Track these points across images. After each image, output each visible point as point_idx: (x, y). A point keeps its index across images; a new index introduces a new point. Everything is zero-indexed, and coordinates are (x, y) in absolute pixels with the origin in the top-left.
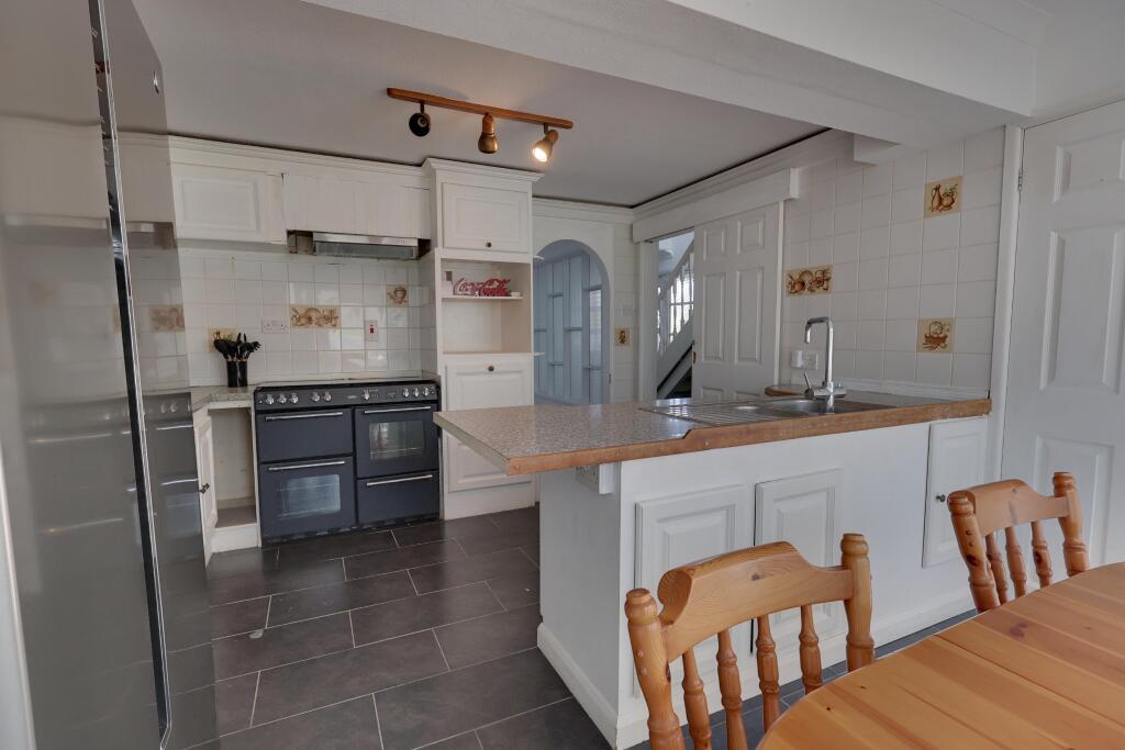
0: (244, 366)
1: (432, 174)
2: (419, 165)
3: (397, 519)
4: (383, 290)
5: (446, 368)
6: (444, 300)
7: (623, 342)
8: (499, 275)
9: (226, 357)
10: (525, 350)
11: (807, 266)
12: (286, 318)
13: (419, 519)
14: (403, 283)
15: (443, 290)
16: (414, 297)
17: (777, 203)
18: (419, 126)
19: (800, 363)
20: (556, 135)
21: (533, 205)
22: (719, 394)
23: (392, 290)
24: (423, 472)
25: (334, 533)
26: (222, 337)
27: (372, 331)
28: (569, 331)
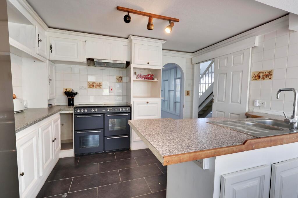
0: (73, 100)
1: (131, 41)
2: (127, 38)
3: (116, 150)
4: (115, 77)
5: (133, 102)
6: (134, 81)
7: (188, 95)
8: (150, 73)
9: (68, 97)
10: (159, 97)
11: (261, 70)
12: (86, 85)
13: (124, 150)
14: (121, 75)
15: (133, 77)
16: (124, 79)
17: (250, 48)
18: (127, 19)
19: (258, 104)
20: (174, 24)
21: (162, 52)
22: (223, 113)
23: (118, 78)
24: (125, 135)
25: (97, 153)
26: (67, 91)
27: (111, 90)
28: (169, 91)
